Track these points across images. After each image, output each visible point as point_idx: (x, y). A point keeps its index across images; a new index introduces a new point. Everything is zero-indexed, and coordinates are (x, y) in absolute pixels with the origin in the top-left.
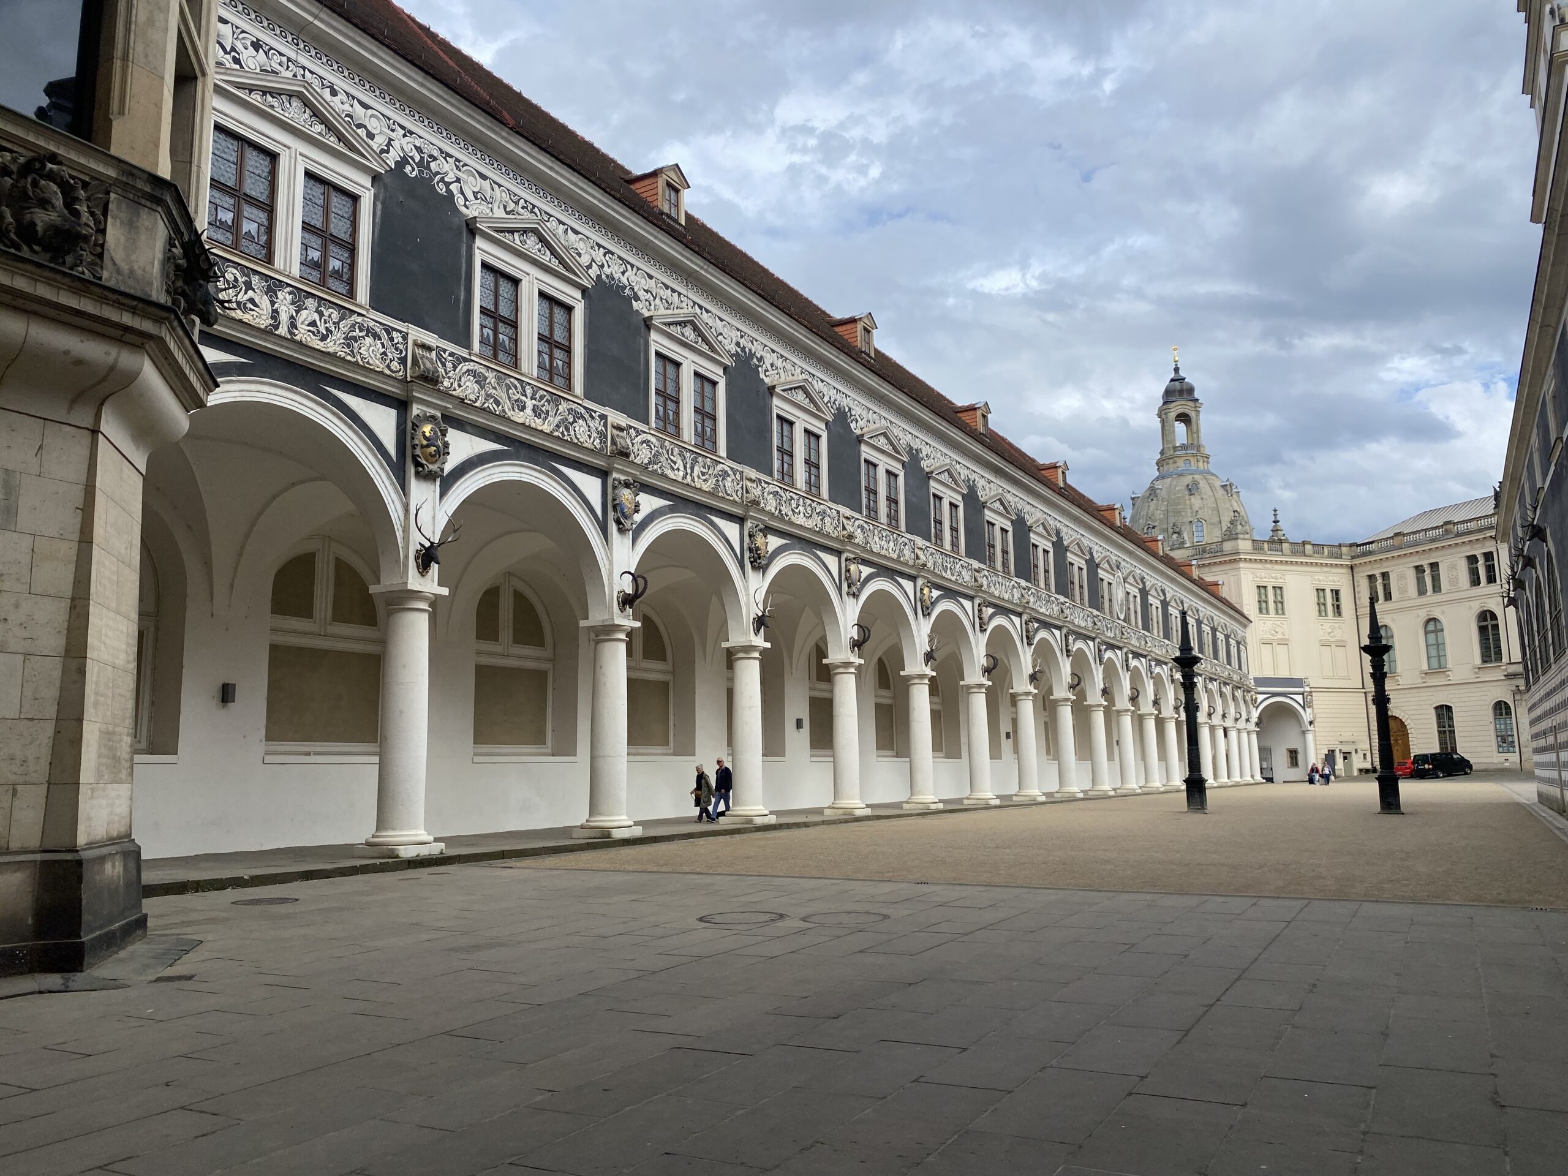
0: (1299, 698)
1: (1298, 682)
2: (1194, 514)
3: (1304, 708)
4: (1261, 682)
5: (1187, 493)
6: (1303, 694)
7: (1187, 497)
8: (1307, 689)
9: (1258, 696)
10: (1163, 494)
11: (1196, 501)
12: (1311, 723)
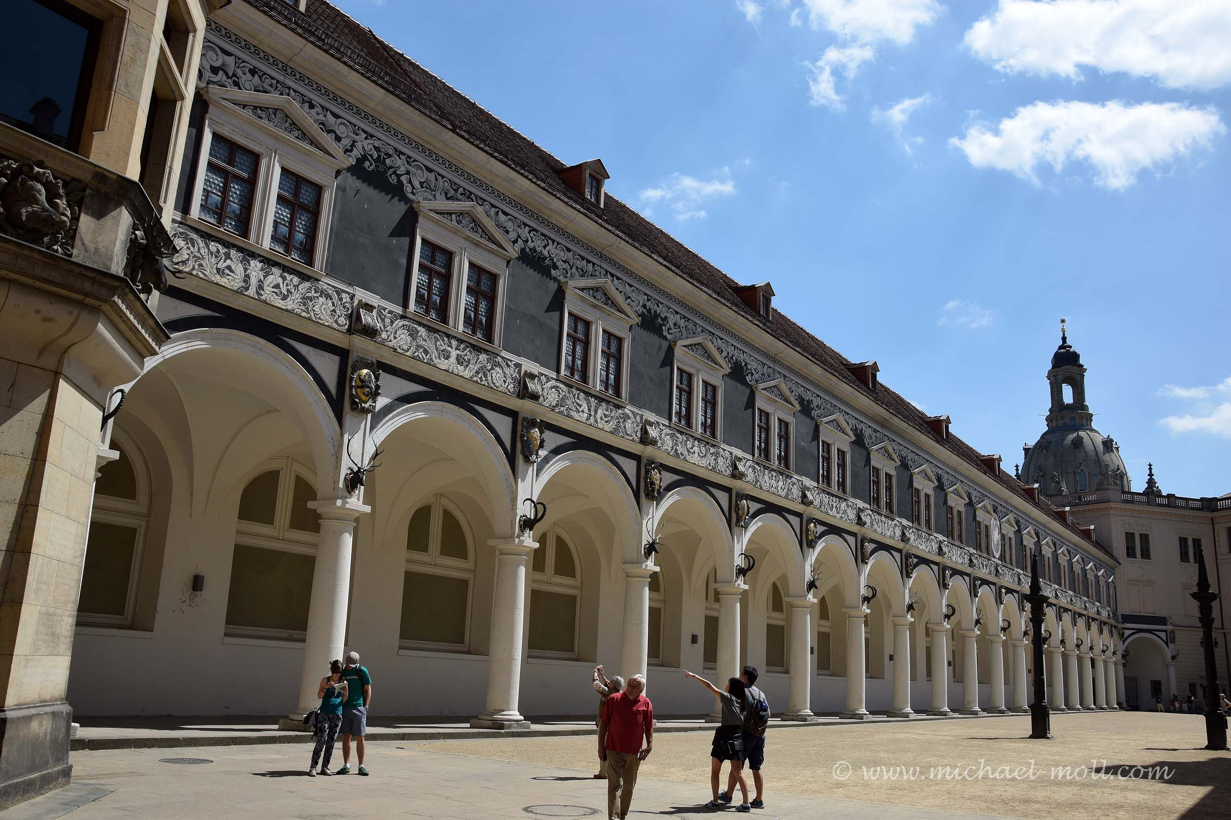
0: (1163, 635)
1: (1162, 621)
2: (1078, 466)
3: (1167, 644)
4: (1127, 618)
5: (1072, 447)
6: (1166, 631)
7: (1072, 451)
8: (1171, 627)
9: (1125, 631)
10: (1053, 447)
11: (1079, 453)
12: (1173, 658)
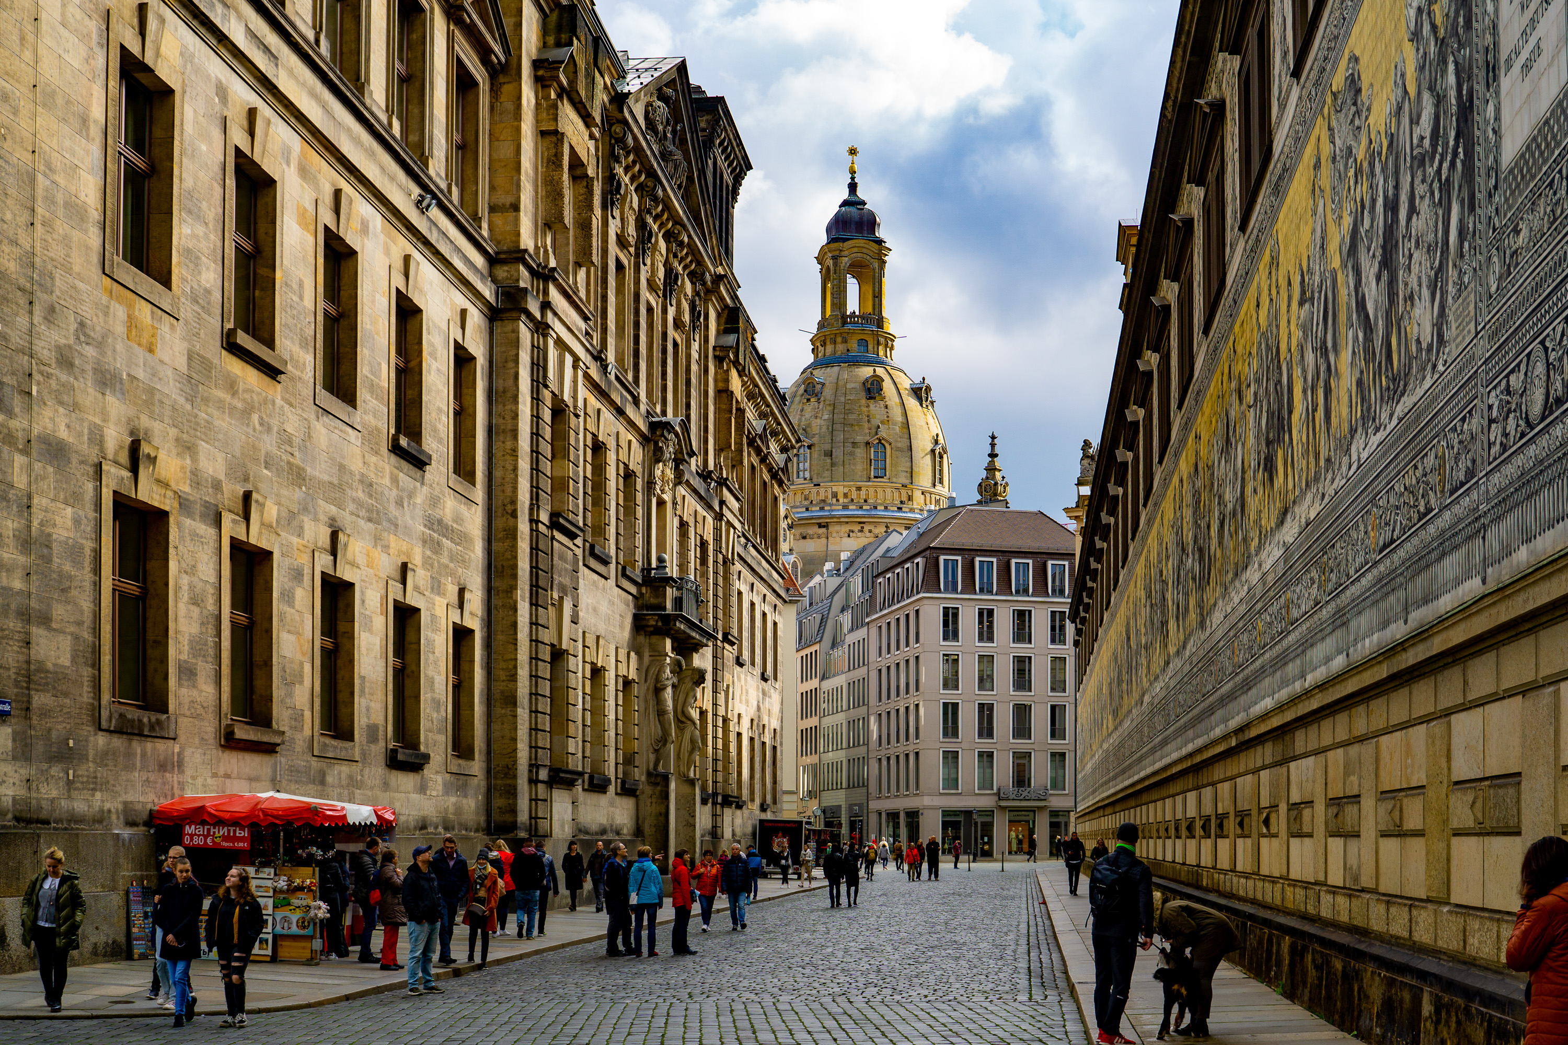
2: (874, 431)
5: (863, 394)
7: (864, 401)
10: (828, 393)
11: (875, 408)
